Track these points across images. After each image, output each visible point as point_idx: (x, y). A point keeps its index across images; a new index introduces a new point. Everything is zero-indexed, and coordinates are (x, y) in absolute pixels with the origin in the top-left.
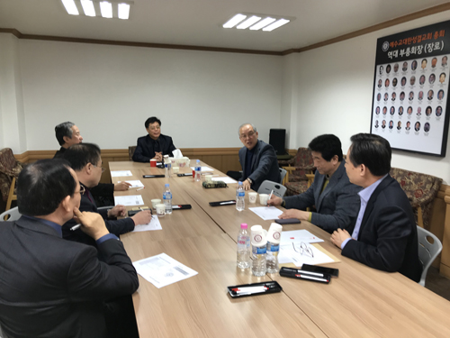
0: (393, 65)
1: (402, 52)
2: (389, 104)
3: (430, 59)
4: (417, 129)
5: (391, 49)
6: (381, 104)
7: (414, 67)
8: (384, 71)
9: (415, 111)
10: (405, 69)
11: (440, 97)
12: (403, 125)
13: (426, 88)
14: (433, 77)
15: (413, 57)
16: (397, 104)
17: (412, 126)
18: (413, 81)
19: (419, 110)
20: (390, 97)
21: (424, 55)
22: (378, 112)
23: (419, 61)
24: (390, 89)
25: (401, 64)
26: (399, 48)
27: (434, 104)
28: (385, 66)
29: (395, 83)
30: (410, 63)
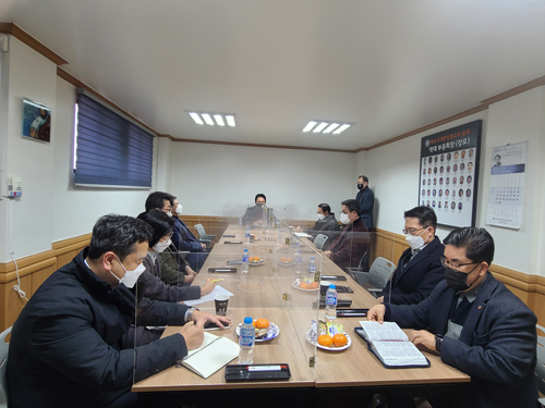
0: (433, 157)
1: (440, 147)
2: (432, 188)
3: (460, 152)
4: (453, 208)
5: (431, 145)
6: (426, 188)
7: (449, 158)
8: (427, 162)
9: (451, 193)
10: (442, 160)
11: (469, 182)
12: (443, 205)
13: (459, 174)
14: (463, 166)
15: (448, 150)
16: (438, 187)
17: (449, 205)
18: (448, 169)
19: (454, 192)
20: (432, 182)
21: (456, 149)
22: (423, 194)
23: (452, 154)
24: (432, 176)
25: (439, 156)
26: (437, 144)
27: (465, 187)
28: (428, 158)
29: (435, 171)
30: (446, 155)
